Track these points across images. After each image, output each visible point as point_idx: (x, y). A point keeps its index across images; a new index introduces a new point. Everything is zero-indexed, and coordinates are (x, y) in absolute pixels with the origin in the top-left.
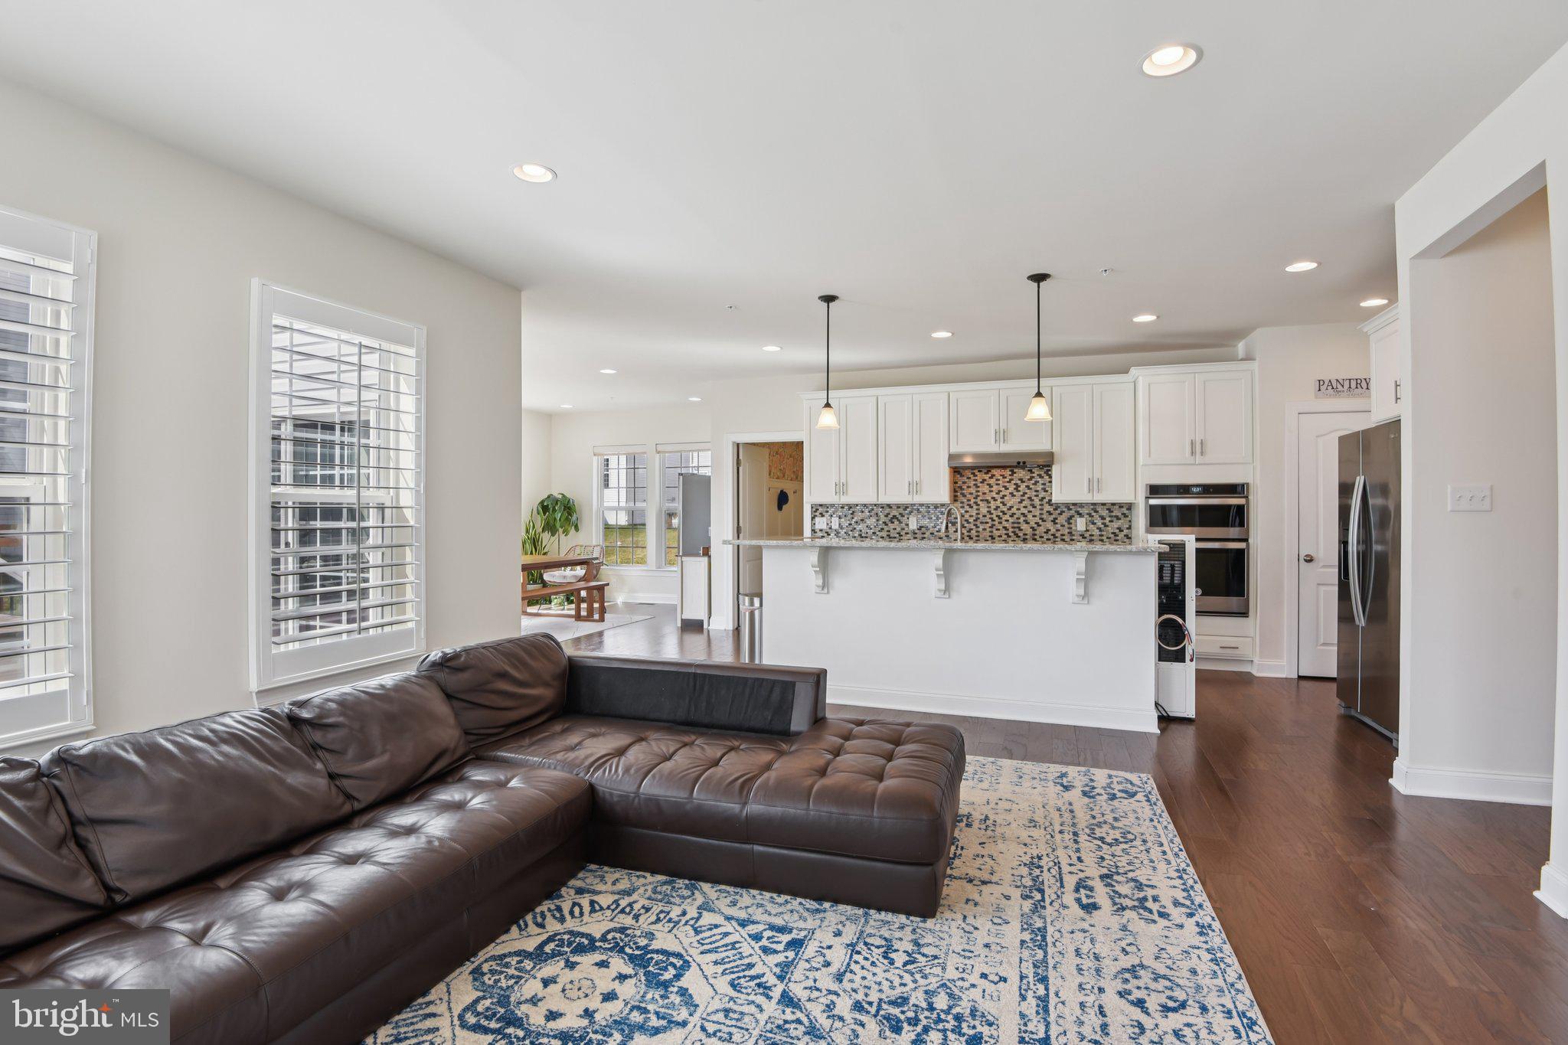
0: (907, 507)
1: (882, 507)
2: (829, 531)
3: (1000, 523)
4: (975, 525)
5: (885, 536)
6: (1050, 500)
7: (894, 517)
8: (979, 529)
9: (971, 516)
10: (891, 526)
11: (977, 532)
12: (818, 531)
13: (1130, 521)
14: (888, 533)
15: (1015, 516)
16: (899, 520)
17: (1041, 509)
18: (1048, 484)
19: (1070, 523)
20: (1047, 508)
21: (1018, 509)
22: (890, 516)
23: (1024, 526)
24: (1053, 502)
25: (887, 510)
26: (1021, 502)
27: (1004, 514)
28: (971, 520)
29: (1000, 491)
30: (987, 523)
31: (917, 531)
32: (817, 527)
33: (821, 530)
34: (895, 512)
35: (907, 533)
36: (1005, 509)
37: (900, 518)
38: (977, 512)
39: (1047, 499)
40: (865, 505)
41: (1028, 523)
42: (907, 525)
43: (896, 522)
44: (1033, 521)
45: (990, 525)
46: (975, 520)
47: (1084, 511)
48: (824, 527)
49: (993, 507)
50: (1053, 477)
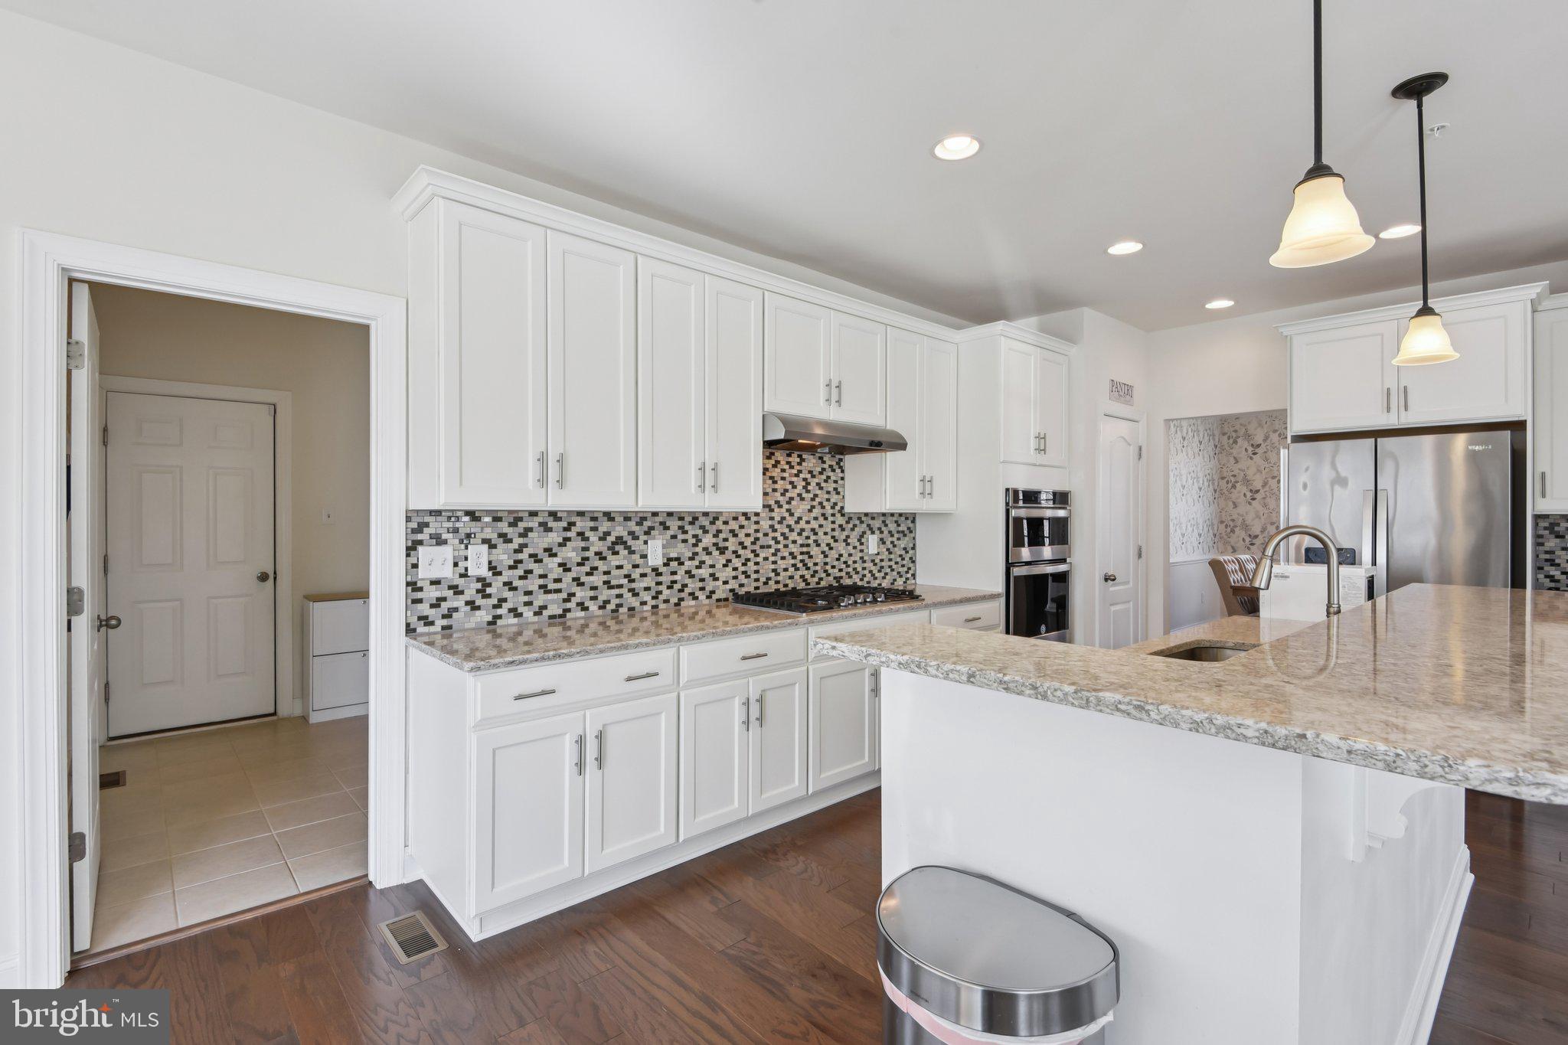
0: (644, 519)
1: (594, 519)
2: (461, 582)
3: (786, 546)
4: (753, 551)
5: (600, 584)
6: (842, 508)
7: (620, 540)
8: (758, 559)
9: (748, 535)
10: (614, 561)
11: (757, 564)
12: (426, 585)
13: (914, 538)
14: (605, 578)
15: (805, 534)
16: (628, 548)
17: (833, 522)
18: (840, 482)
19: (862, 544)
20: (840, 520)
21: (808, 522)
22: (611, 539)
23: (815, 551)
24: (846, 510)
25: (604, 526)
26: (810, 511)
27: (791, 530)
28: (748, 542)
29: (786, 491)
30: (769, 547)
31: (662, 569)
32: (424, 573)
33: (436, 582)
34: (619, 530)
35: (643, 575)
36: (792, 523)
37: (630, 542)
38: (756, 527)
39: (840, 504)
40: (553, 515)
41: (818, 545)
42: (644, 556)
43: (624, 552)
44: (825, 540)
45: (772, 550)
46: (753, 543)
47: (876, 524)
48: (447, 572)
49: (778, 518)
50: (846, 471)
